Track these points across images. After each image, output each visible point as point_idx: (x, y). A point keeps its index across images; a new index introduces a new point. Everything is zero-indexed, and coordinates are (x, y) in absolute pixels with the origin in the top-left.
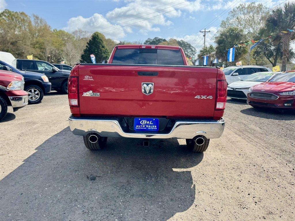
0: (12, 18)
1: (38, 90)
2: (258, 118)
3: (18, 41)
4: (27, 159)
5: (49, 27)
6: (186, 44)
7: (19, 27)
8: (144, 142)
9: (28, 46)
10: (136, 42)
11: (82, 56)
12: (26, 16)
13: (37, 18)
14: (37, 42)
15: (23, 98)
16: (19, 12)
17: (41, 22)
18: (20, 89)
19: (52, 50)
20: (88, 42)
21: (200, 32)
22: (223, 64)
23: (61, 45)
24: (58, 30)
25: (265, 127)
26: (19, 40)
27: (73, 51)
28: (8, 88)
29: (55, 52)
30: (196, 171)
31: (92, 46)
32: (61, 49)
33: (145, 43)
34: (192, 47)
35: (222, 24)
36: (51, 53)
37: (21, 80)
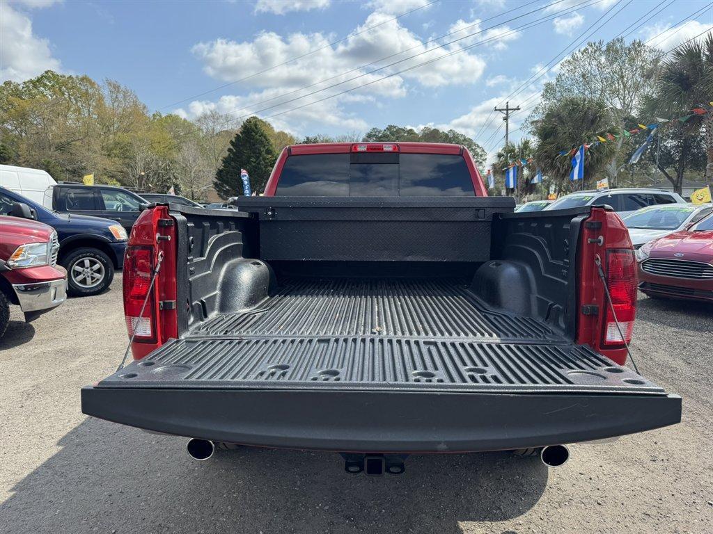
0: (60, 89)
1: (100, 260)
2: (673, 329)
3: (72, 141)
4: (26, 479)
5: (144, 108)
6: (462, 139)
7: (75, 111)
8: (368, 460)
9: (95, 152)
10: (346, 138)
11: (220, 174)
12: (92, 84)
13: (116, 88)
14: (116, 144)
15: (52, 285)
16: (77, 77)
17: (125, 97)
18: (44, 263)
19: (148, 160)
20: (234, 140)
21: (496, 110)
22: (552, 183)
23: (170, 149)
24: (163, 116)
25: (699, 359)
26: (74, 140)
27: (199, 162)
28: (11, 263)
29: (157, 164)
30: (532, 526)
31: (241, 148)
32: (171, 157)
33: (364, 140)
34: (475, 145)
35: (546, 91)
36: (147, 167)
37: (46, 241)
